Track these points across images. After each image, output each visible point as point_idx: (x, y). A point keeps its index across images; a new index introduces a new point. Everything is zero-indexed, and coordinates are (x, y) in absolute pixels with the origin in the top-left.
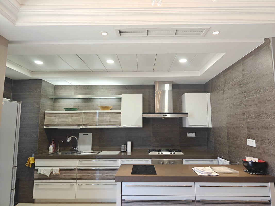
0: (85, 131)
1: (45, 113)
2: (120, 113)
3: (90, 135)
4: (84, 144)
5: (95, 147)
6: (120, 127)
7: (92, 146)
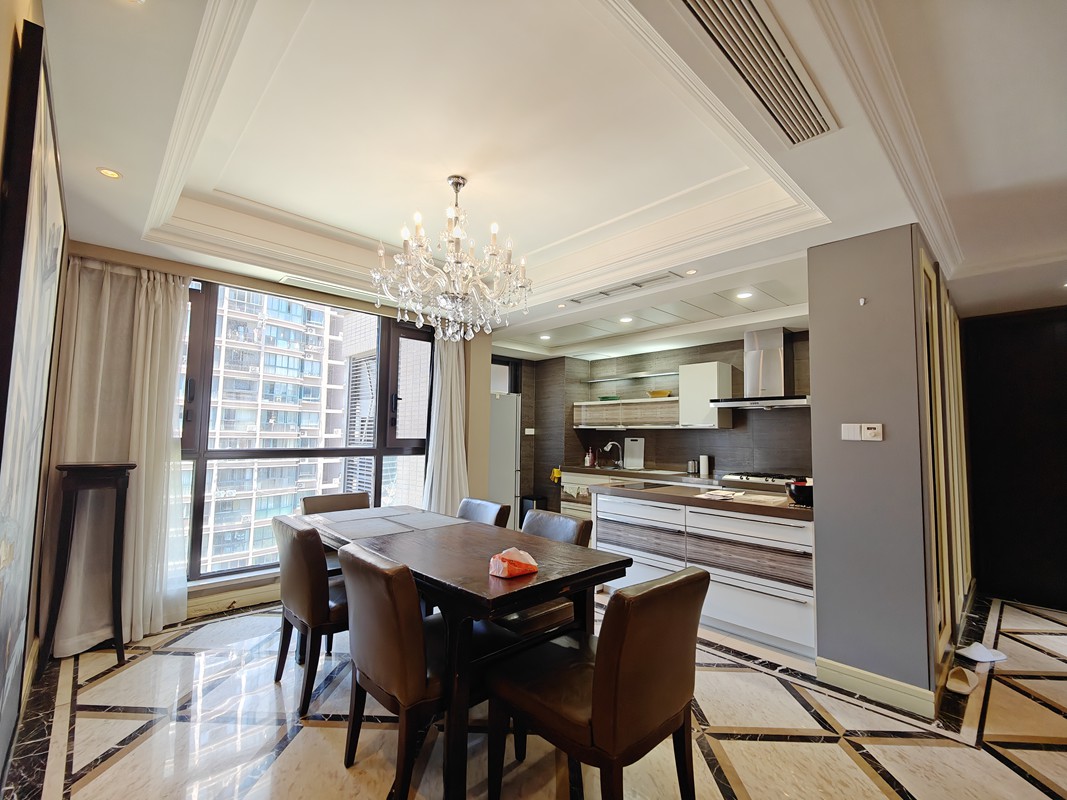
0: (634, 434)
1: (573, 406)
2: (677, 401)
3: (641, 441)
4: (632, 456)
5: (649, 463)
6: (677, 427)
7: (645, 460)
